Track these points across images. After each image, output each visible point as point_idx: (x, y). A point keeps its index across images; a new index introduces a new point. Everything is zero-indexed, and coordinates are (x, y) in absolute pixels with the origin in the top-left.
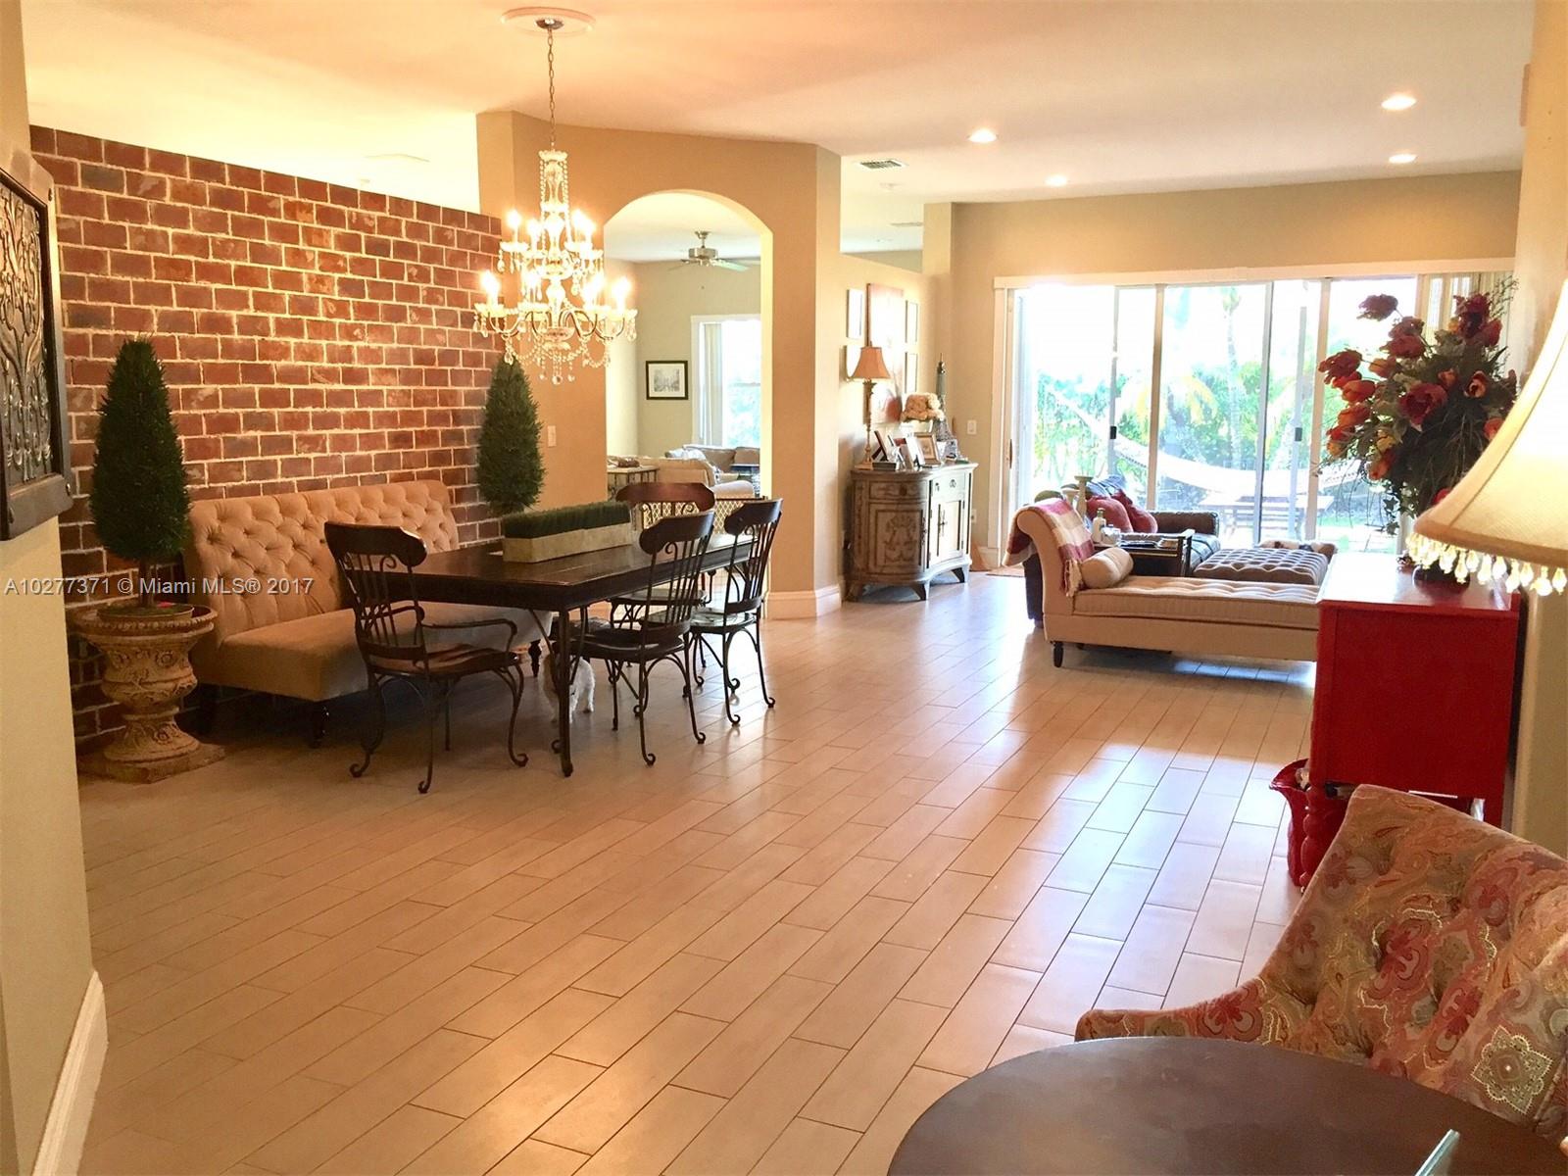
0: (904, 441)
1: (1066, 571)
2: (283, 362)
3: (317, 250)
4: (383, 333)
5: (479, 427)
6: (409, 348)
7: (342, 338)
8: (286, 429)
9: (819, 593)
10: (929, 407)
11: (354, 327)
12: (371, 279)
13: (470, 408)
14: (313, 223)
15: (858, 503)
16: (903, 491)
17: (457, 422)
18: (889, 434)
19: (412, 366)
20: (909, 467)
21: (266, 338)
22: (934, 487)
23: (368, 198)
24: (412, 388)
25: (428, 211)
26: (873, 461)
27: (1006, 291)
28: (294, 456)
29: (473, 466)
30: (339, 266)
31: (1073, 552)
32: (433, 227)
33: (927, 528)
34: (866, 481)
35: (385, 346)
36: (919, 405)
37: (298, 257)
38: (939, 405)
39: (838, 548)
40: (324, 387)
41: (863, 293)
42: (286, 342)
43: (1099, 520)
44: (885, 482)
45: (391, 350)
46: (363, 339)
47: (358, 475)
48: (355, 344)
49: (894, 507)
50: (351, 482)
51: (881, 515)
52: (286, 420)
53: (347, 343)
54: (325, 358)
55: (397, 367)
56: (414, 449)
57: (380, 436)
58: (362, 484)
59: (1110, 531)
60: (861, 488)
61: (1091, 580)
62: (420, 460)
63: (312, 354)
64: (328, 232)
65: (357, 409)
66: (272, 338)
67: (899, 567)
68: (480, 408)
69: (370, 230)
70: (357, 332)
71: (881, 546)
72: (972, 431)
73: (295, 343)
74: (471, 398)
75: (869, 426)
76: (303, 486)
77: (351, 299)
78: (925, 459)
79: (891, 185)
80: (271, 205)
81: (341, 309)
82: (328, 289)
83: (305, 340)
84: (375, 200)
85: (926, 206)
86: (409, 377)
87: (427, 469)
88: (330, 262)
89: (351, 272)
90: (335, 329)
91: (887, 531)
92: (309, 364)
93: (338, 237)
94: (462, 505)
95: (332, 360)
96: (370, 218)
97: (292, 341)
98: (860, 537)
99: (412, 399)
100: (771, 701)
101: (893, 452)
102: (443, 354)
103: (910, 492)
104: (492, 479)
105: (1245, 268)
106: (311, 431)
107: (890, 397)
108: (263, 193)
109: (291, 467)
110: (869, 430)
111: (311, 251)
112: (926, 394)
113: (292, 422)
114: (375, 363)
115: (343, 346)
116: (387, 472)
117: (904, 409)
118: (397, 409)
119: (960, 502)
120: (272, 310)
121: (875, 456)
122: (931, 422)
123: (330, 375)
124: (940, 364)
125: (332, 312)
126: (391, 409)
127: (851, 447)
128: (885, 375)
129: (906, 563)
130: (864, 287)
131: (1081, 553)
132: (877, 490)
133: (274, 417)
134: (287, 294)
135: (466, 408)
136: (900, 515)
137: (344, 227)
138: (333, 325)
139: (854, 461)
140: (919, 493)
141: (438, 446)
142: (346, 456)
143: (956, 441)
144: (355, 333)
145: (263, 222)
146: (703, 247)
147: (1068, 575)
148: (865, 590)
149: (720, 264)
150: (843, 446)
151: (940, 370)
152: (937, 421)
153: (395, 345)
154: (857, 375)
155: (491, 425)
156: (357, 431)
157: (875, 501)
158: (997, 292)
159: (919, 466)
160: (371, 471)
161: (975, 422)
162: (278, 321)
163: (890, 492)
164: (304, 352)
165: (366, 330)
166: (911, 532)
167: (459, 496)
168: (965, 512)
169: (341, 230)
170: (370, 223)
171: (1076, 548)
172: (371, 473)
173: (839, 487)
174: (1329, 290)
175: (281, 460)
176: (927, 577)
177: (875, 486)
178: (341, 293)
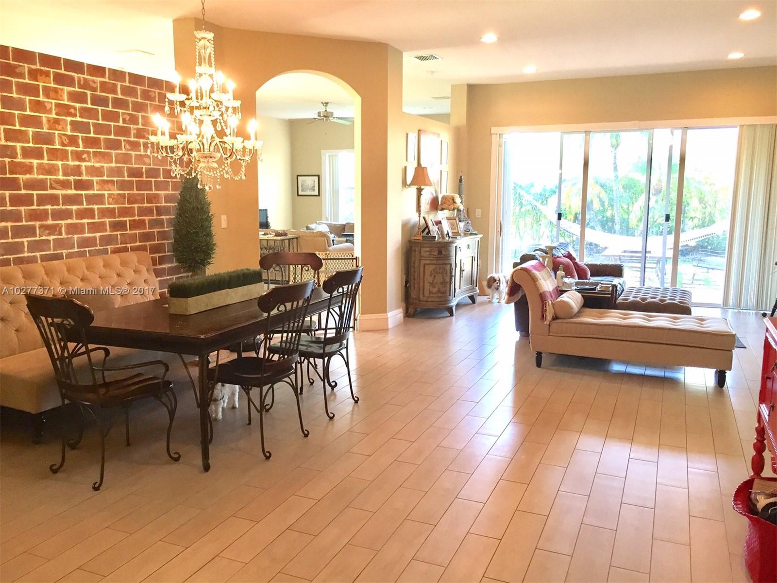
0: (440, 222)
1: (545, 308)
2: (28, 176)
3: (53, 101)
4: (106, 157)
5: (173, 217)
6: (124, 167)
7: (73, 160)
8: (31, 220)
9: (390, 314)
10: (454, 202)
11: (83, 152)
12: (96, 121)
13: (169, 204)
14: (51, 83)
15: (413, 259)
16: (440, 252)
17: (159, 214)
18: (431, 218)
19: (126, 178)
20: (443, 238)
21: (14, 160)
22: (458, 249)
23: (92, 69)
24: (127, 192)
25: (136, 79)
26: (422, 235)
27: (498, 135)
28: (37, 238)
29: (170, 241)
30: (71, 113)
31: (548, 295)
32: (140, 89)
33: (454, 274)
34: (417, 246)
35: (105, 165)
36: (449, 201)
37: (38, 106)
38: (460, 201)
39: (402, 285)
40: (59, 192)
41: (416, 135)
42: (31, 163)
43: (560, 273)
44: (429, 247)
45: (111, 168)
46: (89, 161)
47: (87, 249)
48: (84, 164)
49: (435, 262)
50: (82, 254)
51: (427, 267)
52: (30, 215)
53: (77, 163)
54: (61, 173)
55: (115, 179)
56: (128, 232)
57: (103, 224)
58: (90, 256)
59: (567, 280)
60: (415, 251)
61: (560, 314)
62: (133, 238)
63: (51, 170)
64: (62, 90)
65: (85, 206)
66: (19, 159)
67: (438, 297)
68: (173, 205)
69: (94, 89)
70: (85, 156)
71: (427, 286)
72: (479, 215)
73: (37, 163)
74: (168, 199)
75: (420, 214)
76: (44, 258)
77: (80, 135)
78: (452, 233)
79: (432, 72)
80: (18, 70)
81: (73, 141)
82: (63, 128)
83: (45, 161)
84: (98, 70)
85: (452, 86)
86: (123, 185)
87: (138, 244)
88: (64, 110)
89: (80, 116)
90: (68, 154)
91: (431, 276)
92: (49, 177)
93: (69, 93)
94: (164, 266)
95: (65, 174)
96: (94, 82)
97: (35, 162)
98: (414, 279)
99: (126, 199)
100: (356, 399)
101: (434, 229)
102: (148, 170)
103: (444, 253)
104: (181, 250)
105: (638, 122)
106: (50, 222)
107: (432, 196)
108: (11, 62)
109: (35, 246)
110: (419, 216)
111: (48, 102)
112: (453, 195)
113: (34, 216)
114: (98, 177)
115: (74, 165)
116: (109, 247)
117: (440, 203)
118: (115, 206)
119: (473, 257)
120: (19, 141)
121: (423, 232)
122: (456, 210)
123: (65, 185)
124: (461, 177)
125: (65, 143)
126: (111, 206)
127: (409, 226)
128: (430, 184)
129: (442, 295)
130: (417, 132)
131: (552, 295)
132: (425, 251)
133: (21, 212)
134: (31, 131)
135: (166, 205)
136: (438, 267)
137: (75, 87)
138: (67, 151)
139: (411, 236)
140: (449, 254)
141: (145, 228)
142: (77, 237)
143: (470, 222)
144: (83, 157)
145: (11, 81)
146: (326, 111)
147: (546, 310)
148: (417, 311)
149: (335, 120)
150: (405, 225)
151: (461, 180)
152: (459, 210)
153: (113, 165)
154: (412, 184)
155: (180, 216)
156: (85, 221)
157: (423, 258)
158: (492, 135)
159: (449, 237)
160: (97, 246)
161: (480, 210)
162: (23, 148)
163: (433, 253)
164: (44, 169)
165: (92, 155)
166: (445, 276)
167: (162, 260)
168: (475, 263)
169: (71, 89)
170: (94, 85)
171: (550, 292)
172: (97, 248)
173: (402, 250)
174: (686, 134)
175: (27, 241)
176: (454, 303)
177: (423, 250)
178: (72, 130)
